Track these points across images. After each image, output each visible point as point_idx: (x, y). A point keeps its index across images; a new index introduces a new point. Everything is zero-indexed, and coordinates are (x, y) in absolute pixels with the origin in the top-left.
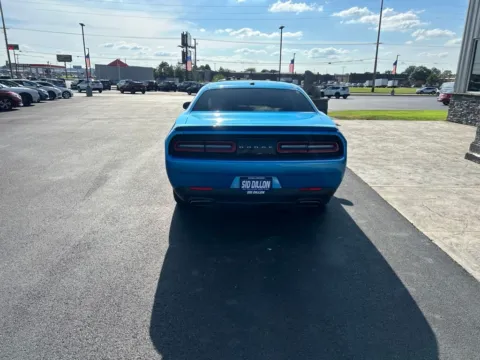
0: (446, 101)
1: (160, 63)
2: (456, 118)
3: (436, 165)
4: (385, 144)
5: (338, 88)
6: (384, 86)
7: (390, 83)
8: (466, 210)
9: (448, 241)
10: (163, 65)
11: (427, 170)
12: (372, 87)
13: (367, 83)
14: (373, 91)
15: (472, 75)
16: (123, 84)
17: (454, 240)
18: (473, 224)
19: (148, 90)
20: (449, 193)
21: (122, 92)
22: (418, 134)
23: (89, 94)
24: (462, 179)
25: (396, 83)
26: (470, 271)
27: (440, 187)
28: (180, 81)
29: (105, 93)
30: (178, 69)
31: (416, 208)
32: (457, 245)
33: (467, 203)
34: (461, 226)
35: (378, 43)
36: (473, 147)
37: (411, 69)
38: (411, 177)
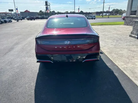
0: (124, 19)
1: (40, 11)
2: (127, 24)
3: (120, 39)
4: (105, 33)
5: (92, 16)
6: (106, 15)
7: (108, 14)
8: (129, 54)
9: (123, 66)
10: (41, 11)
11: (117, 41)
12: (102, 15)
13: (101, 14)
14: (103, 17)
15: (131, 11)
16: (28, 17)
17: (125, 66)
18: (131, 59)
19: (36, 19)
20: (124, 48)
21: (28, 20)
22: (115, 29)
23: (18, 21)
24: (128, 44)
25: (110, 14)
26: (131, 78)
27: (121, 47)
28: (46, 16)
29: (23, 21)
30: (45, 12)
31: (113, 54)
32: (126, 68)
33: (130, 52)
34: (128, 60)
35: (104, 2)
36: (132, 33)
37: (114, 10)
38: (112, 43)
